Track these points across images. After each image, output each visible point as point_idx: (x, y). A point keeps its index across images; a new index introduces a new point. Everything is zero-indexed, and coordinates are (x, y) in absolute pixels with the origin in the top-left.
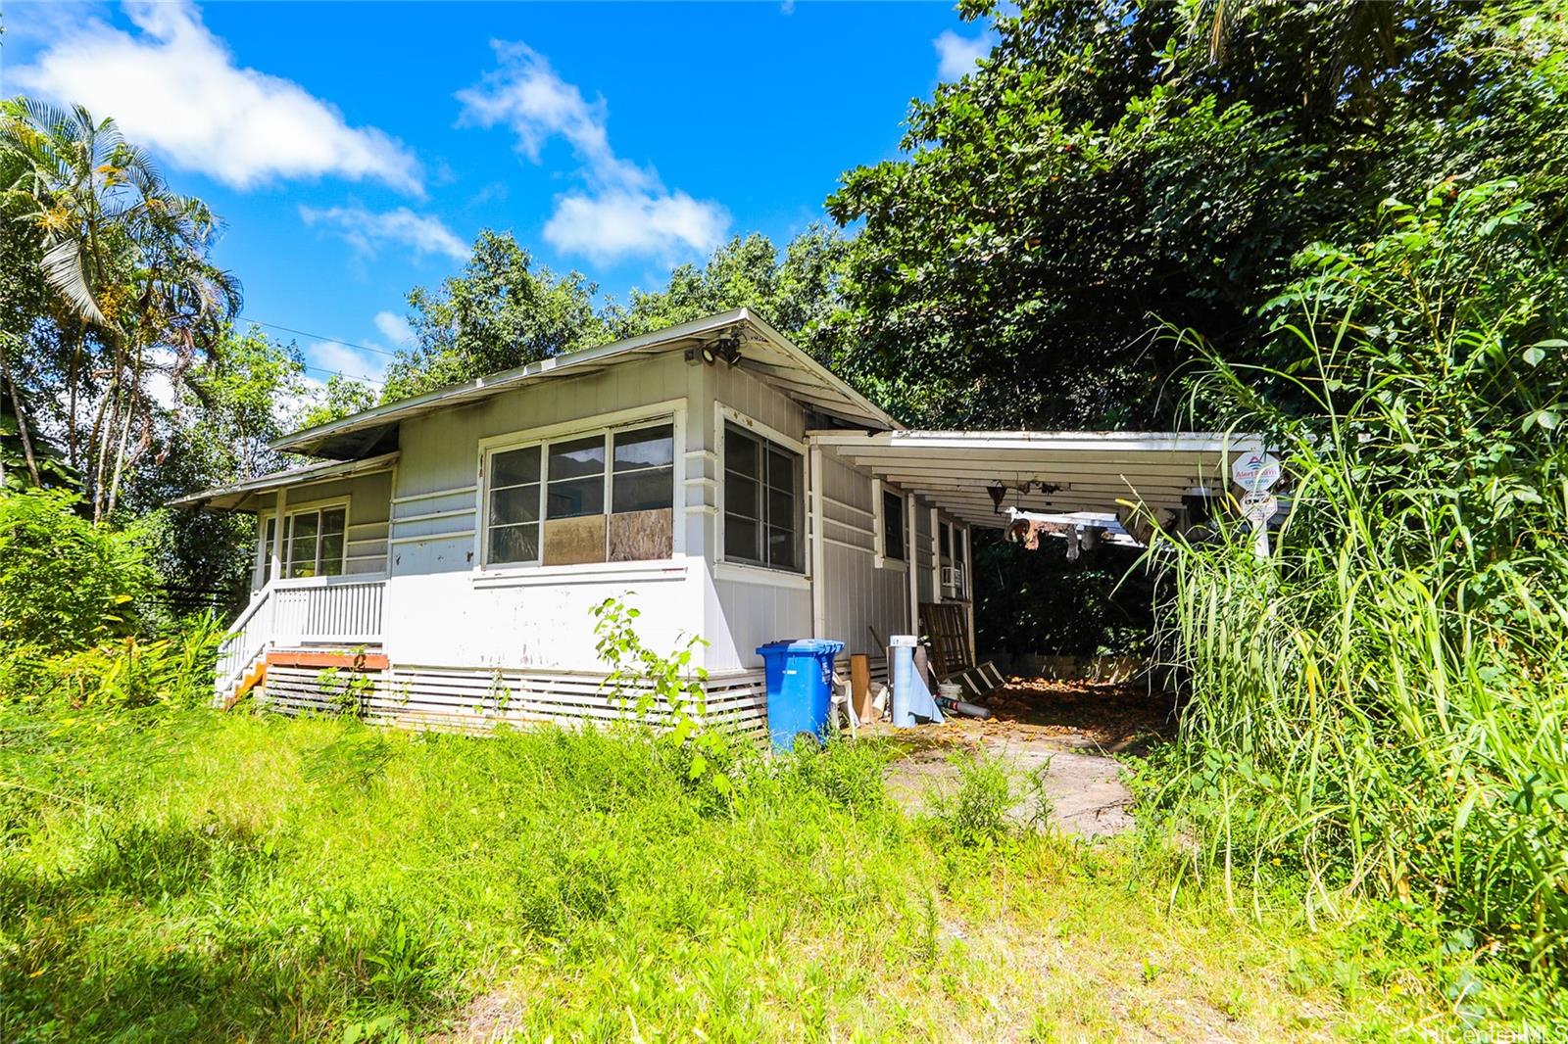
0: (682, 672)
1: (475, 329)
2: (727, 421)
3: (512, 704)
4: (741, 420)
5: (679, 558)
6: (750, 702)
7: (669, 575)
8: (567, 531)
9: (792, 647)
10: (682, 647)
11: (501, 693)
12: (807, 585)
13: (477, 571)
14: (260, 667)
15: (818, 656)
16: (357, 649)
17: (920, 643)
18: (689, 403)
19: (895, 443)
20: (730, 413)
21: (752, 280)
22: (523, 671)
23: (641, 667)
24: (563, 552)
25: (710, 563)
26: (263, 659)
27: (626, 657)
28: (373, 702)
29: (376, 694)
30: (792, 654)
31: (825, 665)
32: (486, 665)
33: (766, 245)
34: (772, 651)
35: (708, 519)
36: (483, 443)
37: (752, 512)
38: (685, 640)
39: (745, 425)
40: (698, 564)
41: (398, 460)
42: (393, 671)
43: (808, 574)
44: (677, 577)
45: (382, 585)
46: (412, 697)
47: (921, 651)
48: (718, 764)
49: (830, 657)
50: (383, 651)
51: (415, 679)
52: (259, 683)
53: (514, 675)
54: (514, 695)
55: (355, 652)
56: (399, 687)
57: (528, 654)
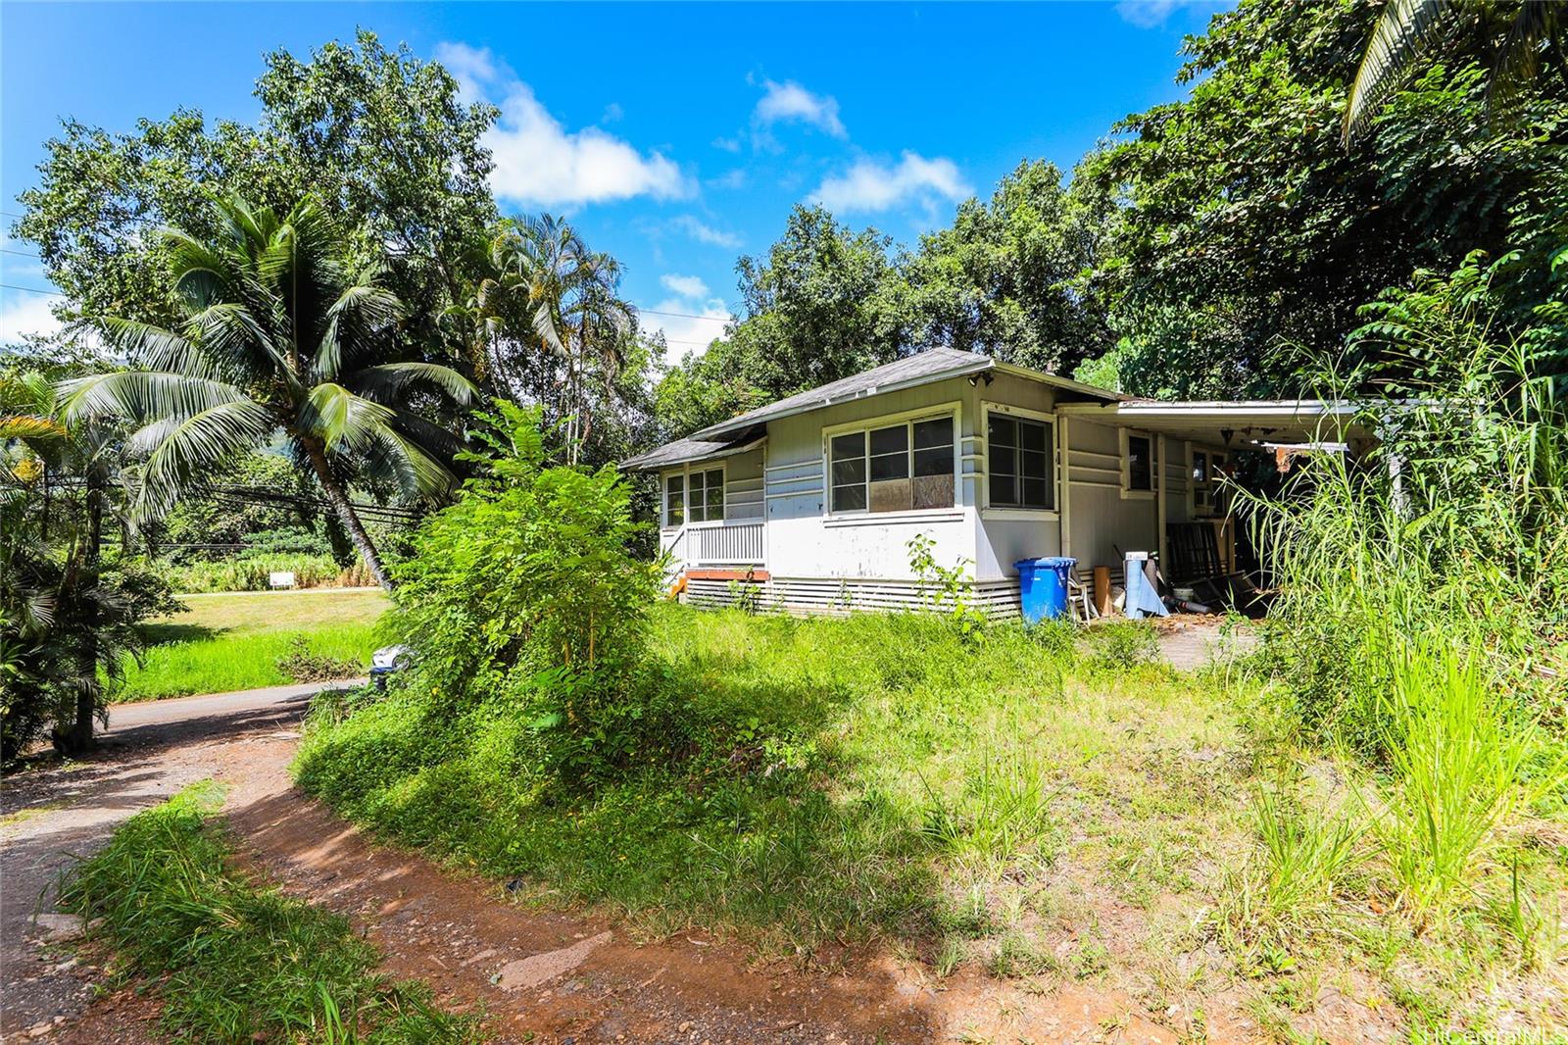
0: (959, 579)
1: (791, 295)
2: (989, 412)
3: (854, 602)
4: (1001, 409)
5: (958, 508)
6: (1010, 599)
7: (953, 518)
8: (885, 489)
9: (1038, 563)
10: (959, 565)
11: (846, 595)
12: (1056, 517)
13: (826, 516)
14: (681, 580)
15: (1056, 569)
16: (749, 568)
17: (1150, 557)
18: (963, 405)
19: (1121, 411)
20: (991, 406)
21: (1037, 208)
22: (859, 580)
23: (936, 576)
24: (884, 503)
25: (980, 509)
26: (683, 575)
27: (927, 570)
28: (761, 602)
29: (762, 597)
30: (1037, 567)
31: (1061, 574)
32: (835, 577)
33: (1051, 170)
34: (1025, 565)
35: (978, 481)
36: (825, 431)
37: (1011, 471)
38: (961, 561)
39: (1004, 412)
40: (971, 511)
41: (767, 441)
42: (772, 582)
43: (1057, 508)
44: (958, 519)
45: (762, 525)
46: (787, 598)
47: (1151, 564)
48: (977, 627)
49: (1065, 569)
50: (766, 569)
51: (788, 587)
52: (682, 591)
53: (853, 583)
54: (854, 595)
55: (745, 570)
56: (778, 592)
57: (862, 569)
